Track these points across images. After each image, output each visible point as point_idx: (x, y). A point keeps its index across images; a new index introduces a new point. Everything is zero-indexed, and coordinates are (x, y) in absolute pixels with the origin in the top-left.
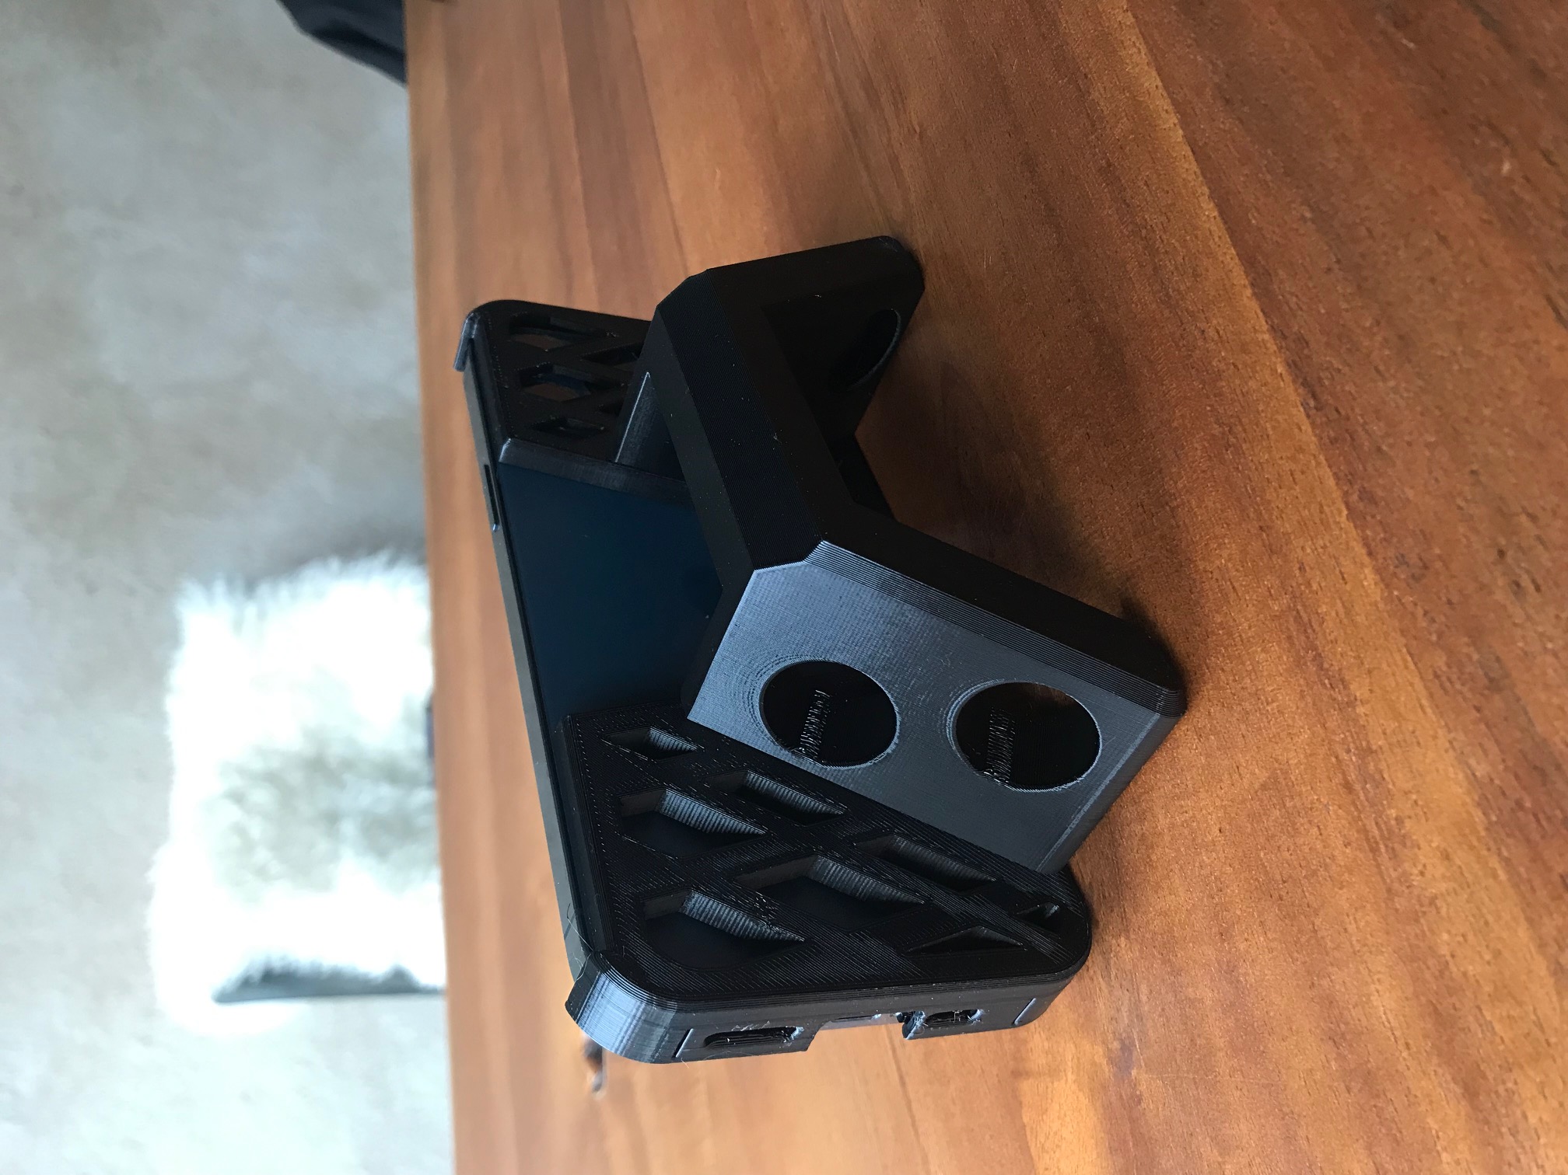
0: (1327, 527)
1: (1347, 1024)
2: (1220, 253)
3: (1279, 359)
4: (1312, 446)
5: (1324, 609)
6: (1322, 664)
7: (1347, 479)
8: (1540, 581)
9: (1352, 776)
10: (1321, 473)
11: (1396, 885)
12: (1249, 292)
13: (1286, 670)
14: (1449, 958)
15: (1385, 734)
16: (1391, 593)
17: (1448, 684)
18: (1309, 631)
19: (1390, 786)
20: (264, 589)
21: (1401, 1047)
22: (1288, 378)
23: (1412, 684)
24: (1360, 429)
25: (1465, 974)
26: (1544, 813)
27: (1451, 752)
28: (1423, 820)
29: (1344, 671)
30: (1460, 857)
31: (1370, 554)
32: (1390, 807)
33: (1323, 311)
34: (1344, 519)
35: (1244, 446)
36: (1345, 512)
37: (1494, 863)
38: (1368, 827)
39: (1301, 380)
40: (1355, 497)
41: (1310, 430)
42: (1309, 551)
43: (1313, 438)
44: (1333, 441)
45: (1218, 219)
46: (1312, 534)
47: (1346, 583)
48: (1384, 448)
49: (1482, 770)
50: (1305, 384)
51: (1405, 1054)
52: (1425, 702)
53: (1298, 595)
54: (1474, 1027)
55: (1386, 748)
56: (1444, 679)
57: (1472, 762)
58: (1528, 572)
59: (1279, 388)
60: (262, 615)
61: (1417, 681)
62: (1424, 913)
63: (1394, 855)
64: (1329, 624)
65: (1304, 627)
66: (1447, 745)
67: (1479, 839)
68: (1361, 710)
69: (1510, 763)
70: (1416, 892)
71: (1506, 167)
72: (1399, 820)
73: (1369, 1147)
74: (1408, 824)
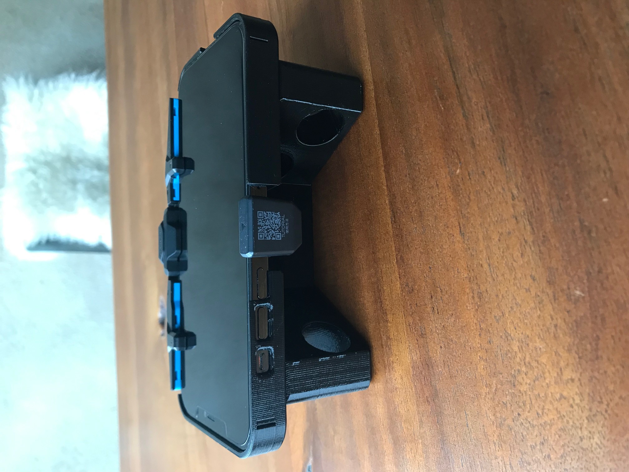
0: (390, 263)
1: (370, 413)
2: (378, 149)
3: (387, 199)
4: (391, 234)
5: (385, 288)
6: (382, 305)
7: (398, 250)
8: (439, 311)
9: (383, 343)
10: (392, 244)
11: (389, 380)
12: (383, 168)
13: (372, 301)
14: (397, 406)
15: (394, 335)
16: (403, 293)
17: (411, 329)
18: (380, 293)
19: (392, 351)
20: (42, 83)
21: (382, 424)
22: (388, 207)
23: (403, 324)
24: (404, 235)
25: (400, 412)
26: (427, 378)
27: (408, 349)
28: (398, 365)
29: (387, 310)
30: (405, 379)
31: (400, 278)
32: (391, 357)
33: (402, 189)
34: (395, 263)
35: (373, 222)
36: (396, 261)
37: (412, 385)
38: (385, 360)
39: (392, 209)
40: (399, 257)
41: (391, 228)
42: (384, 267)
43: (391, 231)
44: (397, 235)
45: (379, 135)
46: (386, 263)
47: (392, 283)
48: (409, 246)
49: (415, 358)
50: (392, 211)
51: (382, 426)
52: (405, 331)
53: (379, 279)
54: (399, 427)
55: (393, 339)
56: (411, 327)
57: (413, 354)
58: (437, 306)
59: (385, 208)
60: (41, 95)
61: (404, 324)
62: (394, 391)
63: (390, 372)
64: (386, 294)
65: (379, 291)
66: (408, 346)
67: (410, 377)
68: (389, 324)
69: (422, 360)
70: (393, 384)
71: (458, 171)
72: (393, 362)
73: (369, 447)
74: (395, 364)
